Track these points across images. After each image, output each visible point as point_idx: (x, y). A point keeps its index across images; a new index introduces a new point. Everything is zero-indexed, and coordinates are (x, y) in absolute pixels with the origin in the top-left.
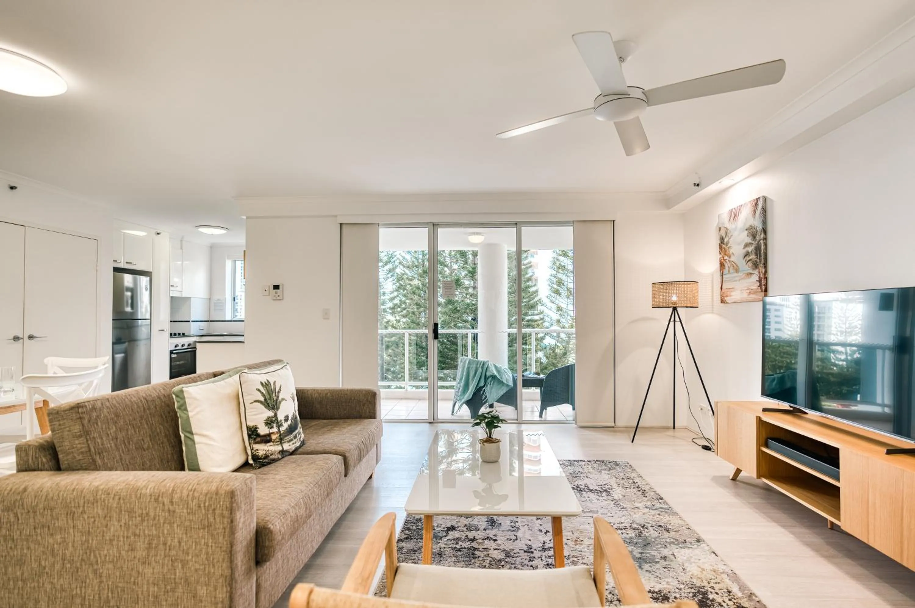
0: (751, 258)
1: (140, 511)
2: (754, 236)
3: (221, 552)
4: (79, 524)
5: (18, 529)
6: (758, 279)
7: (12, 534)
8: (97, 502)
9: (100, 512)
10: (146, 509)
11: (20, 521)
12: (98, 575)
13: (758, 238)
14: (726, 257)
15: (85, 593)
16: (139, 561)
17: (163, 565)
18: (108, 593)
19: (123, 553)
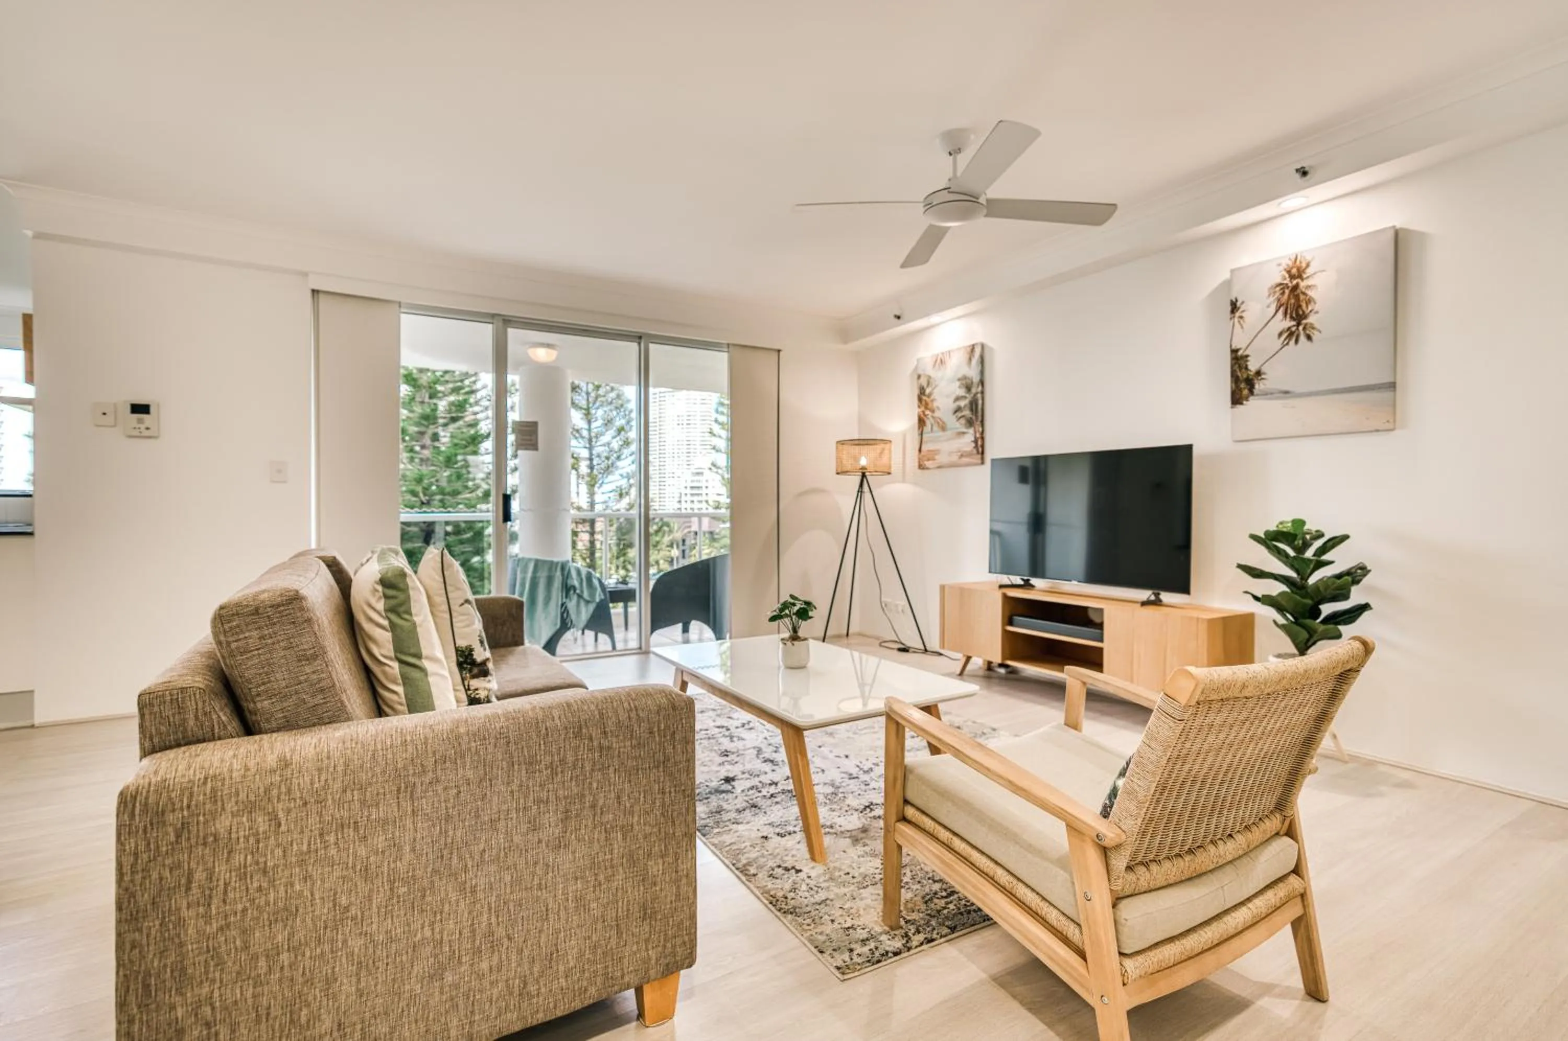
0: (963, 414)
1: (548, 759)
2: (968, 388)
3: (685, 797)
4: (425, 805)
5: (278, 845)
6: (973, 439)
7: (262, 860)
8: (463, 757)
9: (470, 774)
10: (559, 754)
11: (283, 828)
12: (468, 890)
13: (974, 390)
14: (927, 412)
15: (441, 932)
16: (547, 846)
17: (591, 842)
18: (489, 919)
19: (517, 839)
